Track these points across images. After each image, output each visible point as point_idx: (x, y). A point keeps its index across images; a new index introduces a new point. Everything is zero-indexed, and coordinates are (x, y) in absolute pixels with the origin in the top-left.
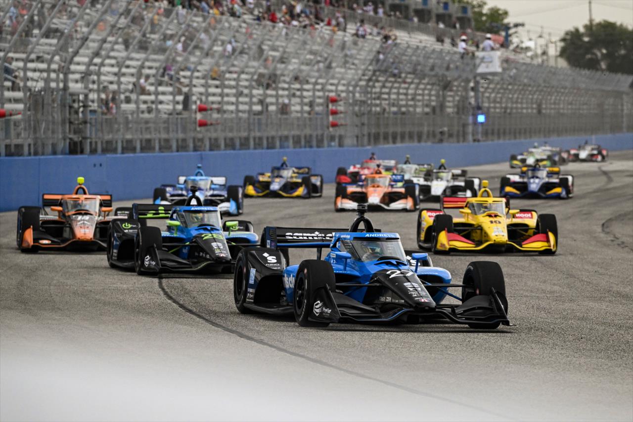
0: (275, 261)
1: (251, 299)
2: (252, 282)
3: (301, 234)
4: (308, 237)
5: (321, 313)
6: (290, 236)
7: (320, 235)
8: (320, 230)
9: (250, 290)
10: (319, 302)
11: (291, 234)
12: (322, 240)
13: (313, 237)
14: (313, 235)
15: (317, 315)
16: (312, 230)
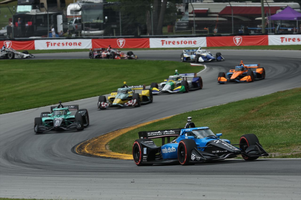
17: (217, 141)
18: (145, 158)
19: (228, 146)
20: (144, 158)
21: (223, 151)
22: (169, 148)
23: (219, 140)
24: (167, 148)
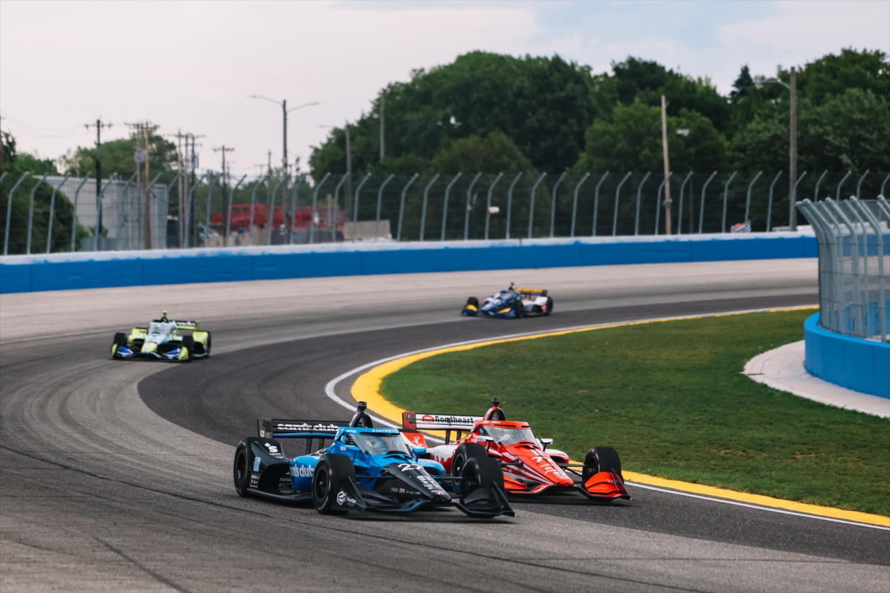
0: (276, 451)
1: (256, 485)
2: (256, 468)
3: (291, 426)
4: (297, 428)
5: (346, 503)
6: (282, 427)
7: (308, 426)
8: (309, 422)
9: (254, 477)
10: (342, 492)
11: (283, 425)
12: (311, 432)
13: (302, 428)
14: (301, 426)
15: (341, 504)
16: (301, 422)
17: (406, 466)
18: (256, 480)
19: (426, 482)
20: (254, 479)
21: (412, 493)
22: (303, 466)
23: (410, 463)
24: (299, 466)
